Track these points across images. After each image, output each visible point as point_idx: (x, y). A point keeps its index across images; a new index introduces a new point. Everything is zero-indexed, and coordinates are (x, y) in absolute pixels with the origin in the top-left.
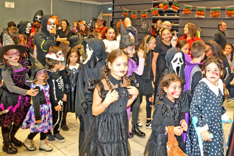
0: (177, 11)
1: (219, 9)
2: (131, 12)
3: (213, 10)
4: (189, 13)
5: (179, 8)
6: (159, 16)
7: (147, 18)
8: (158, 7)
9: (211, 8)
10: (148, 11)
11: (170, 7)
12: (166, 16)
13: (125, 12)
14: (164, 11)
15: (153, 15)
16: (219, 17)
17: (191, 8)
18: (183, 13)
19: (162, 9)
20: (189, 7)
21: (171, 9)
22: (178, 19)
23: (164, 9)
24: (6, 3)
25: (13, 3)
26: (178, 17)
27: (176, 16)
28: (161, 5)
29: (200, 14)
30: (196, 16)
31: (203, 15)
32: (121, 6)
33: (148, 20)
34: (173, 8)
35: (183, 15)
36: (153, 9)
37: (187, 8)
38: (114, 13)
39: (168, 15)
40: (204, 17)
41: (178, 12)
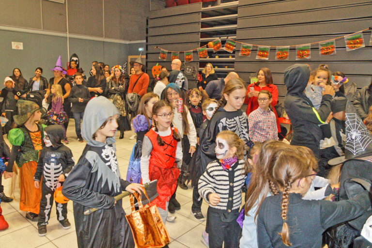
0: (232, 52)
1: (287, 49)
2: (171, 53)
3: (279, 50)
4: (248, 54)
5: (235, 48)
6: (208, 59)
7: (192, 60)
8: (207, 47)
9: (278, 47)
10: (193, 52)
11: (223, 47)
12: (217, 58)
13: (164, 53)
14: (214, 52)
15: (201, 57)
16: (287, 59)
17: (250, 47)
18: (240, 54)
19: (213, 49)
20: (248, 47)
21: (224, 49)
22: (233, 62)
23: (214, 50)
24: (13, 43)
25: (22, 43)
26: (234, 59)
27: (230, 58)
28: (211, 43)
29: (263, 56)
30: (257, 58)
31: (266, 56)
32: (158, 45)
33: (192, 64)
34: (226, 47)
35: (241, 57)
36: (200, 49)
37: (245, 48)
38: (148, 55)
39: (220, 57)
40: (267, 59)
41: (234, 52)
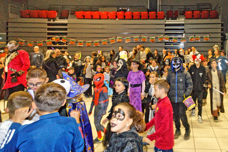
0: (66, 43)
1: (90, 42)
2: (27, 42)
3: (87, 42)
4: (74, 44)
5: (67, 41)
6: (52, 45)
7: (43, 46)
8: (52, 40)
9: (86, 41)
10: (43, 42)
11: (61, 40)
12: (58, 45)
13: (22, 42)
14: (56, 42)
15: (48, 45)
16: (91, 46)
17: (75, 41)
18: (70, 44)
19: (55, 41)
20: (73, 41)
21: (61, 41)
22: (67, 47)
23: (56, 41)
26: (67, 45)
27: (65, 45)
28: (54, 38)
29: (80, 44)
30: (78, 45)
31: (82, 45)
32: (17, 37)
33: (43, 48)
34: (63, 40)
35: (70, 45)
36: (48, 40)
37: (72, 41)
39: (59, 44)
40: (82, 46)
41: (67, 42)
